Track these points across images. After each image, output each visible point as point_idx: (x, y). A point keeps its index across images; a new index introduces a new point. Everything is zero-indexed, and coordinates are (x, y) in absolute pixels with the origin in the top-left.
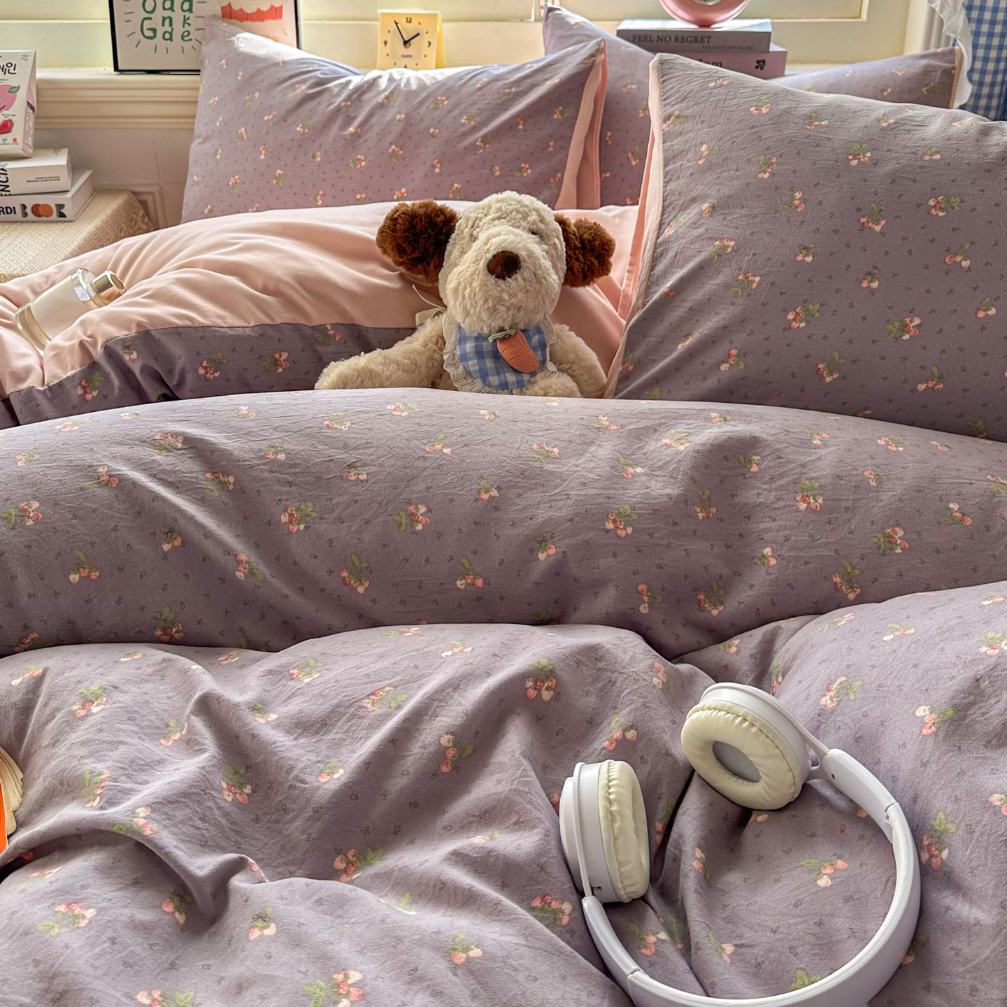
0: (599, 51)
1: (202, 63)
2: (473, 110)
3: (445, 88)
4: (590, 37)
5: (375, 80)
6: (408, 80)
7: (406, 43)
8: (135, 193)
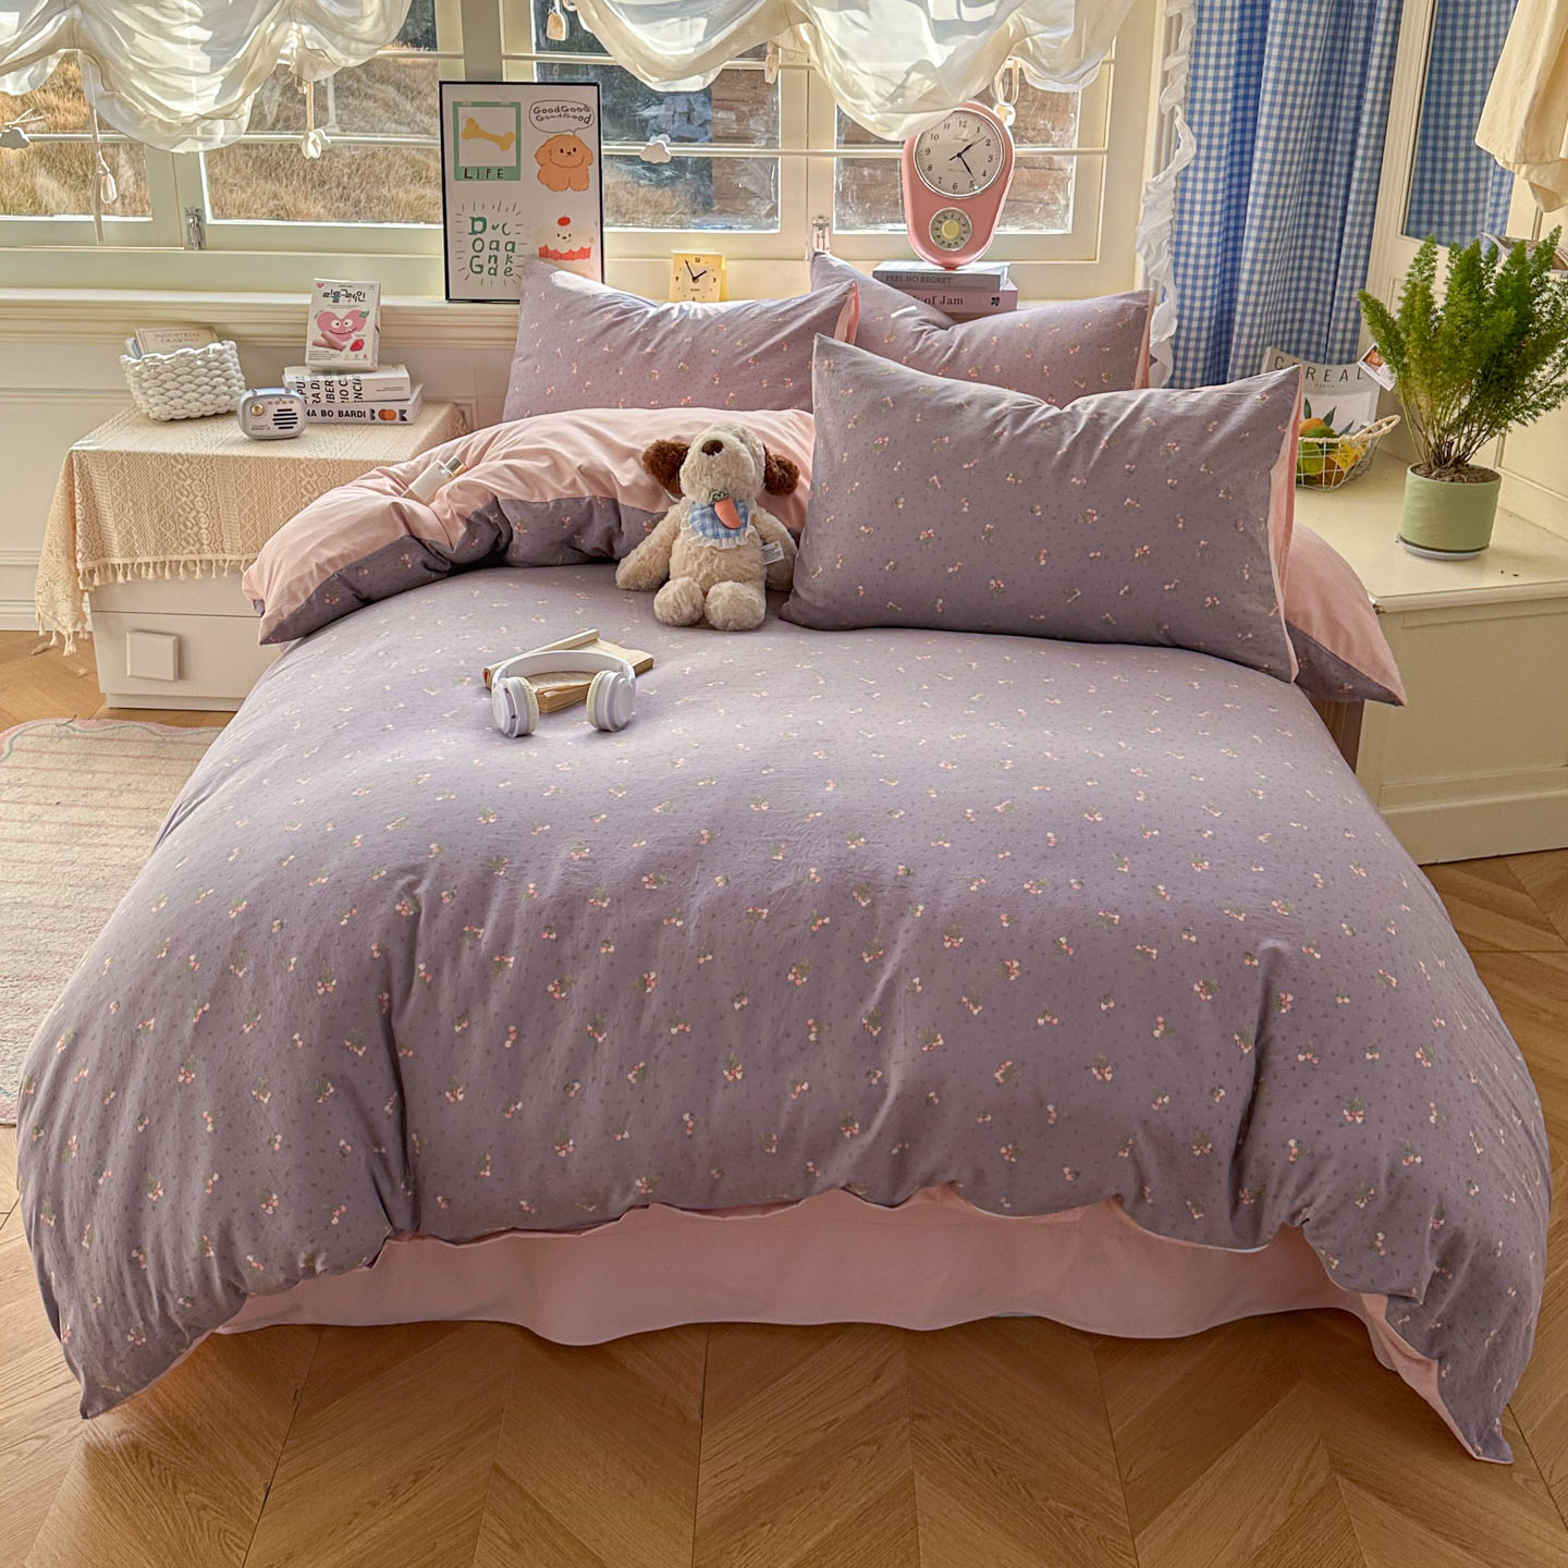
0: (850, 290)
1: (522, 294)
2: (747, 335)
3: (726, 319)
4: (848, 277)
5: (668, 310)
6: (695, 311)
7: (694, 279)
8: (456, 405)
